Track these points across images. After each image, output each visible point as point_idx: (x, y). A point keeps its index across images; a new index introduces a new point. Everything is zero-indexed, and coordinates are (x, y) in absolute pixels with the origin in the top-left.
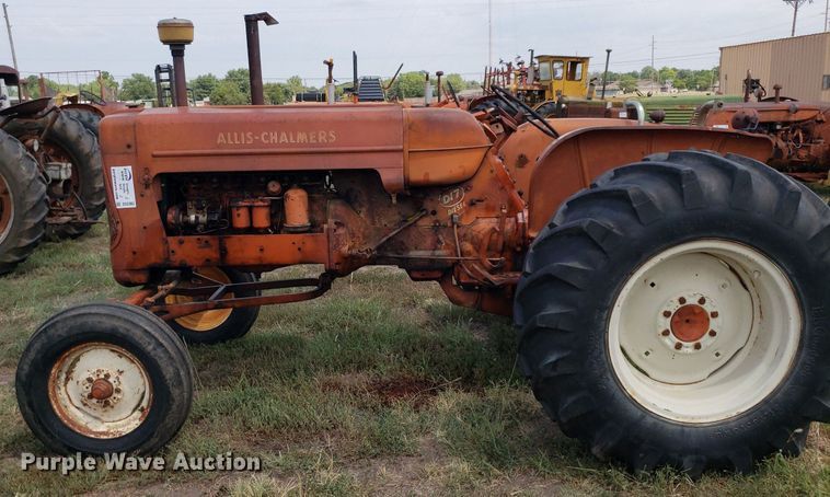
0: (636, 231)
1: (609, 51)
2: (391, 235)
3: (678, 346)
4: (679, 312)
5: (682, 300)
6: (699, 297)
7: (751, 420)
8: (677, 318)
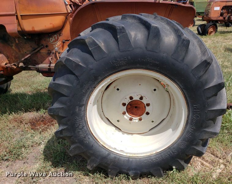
0: (93, 64)
2: (26, 57)
3: (131, 119)
4: (130, 104)
5: (131, 98)
6: (140, 96)
7: (162, 156)
8: (129, 107)
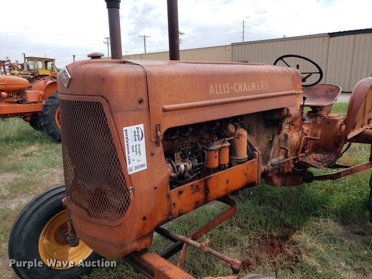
1: (74, 56)
